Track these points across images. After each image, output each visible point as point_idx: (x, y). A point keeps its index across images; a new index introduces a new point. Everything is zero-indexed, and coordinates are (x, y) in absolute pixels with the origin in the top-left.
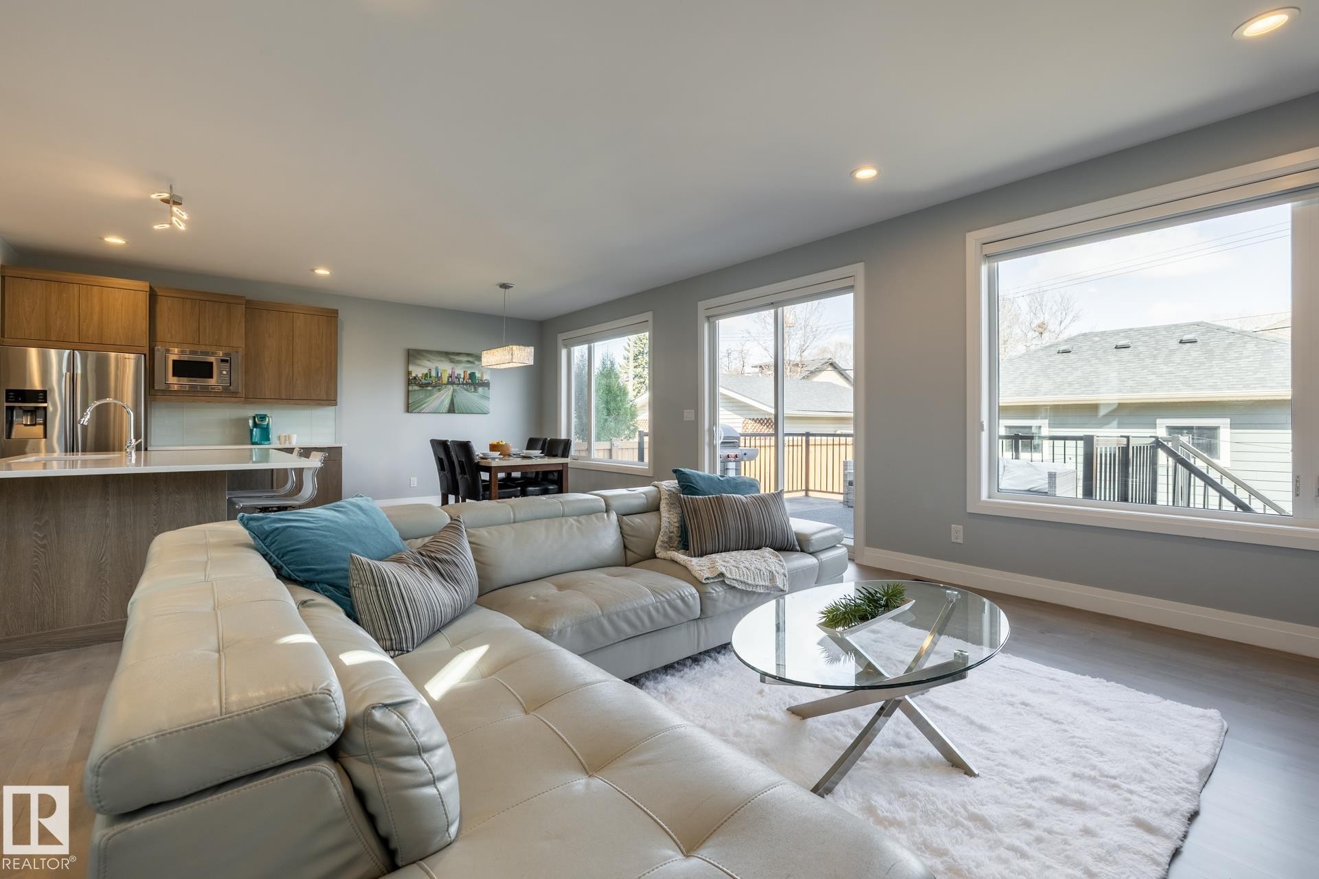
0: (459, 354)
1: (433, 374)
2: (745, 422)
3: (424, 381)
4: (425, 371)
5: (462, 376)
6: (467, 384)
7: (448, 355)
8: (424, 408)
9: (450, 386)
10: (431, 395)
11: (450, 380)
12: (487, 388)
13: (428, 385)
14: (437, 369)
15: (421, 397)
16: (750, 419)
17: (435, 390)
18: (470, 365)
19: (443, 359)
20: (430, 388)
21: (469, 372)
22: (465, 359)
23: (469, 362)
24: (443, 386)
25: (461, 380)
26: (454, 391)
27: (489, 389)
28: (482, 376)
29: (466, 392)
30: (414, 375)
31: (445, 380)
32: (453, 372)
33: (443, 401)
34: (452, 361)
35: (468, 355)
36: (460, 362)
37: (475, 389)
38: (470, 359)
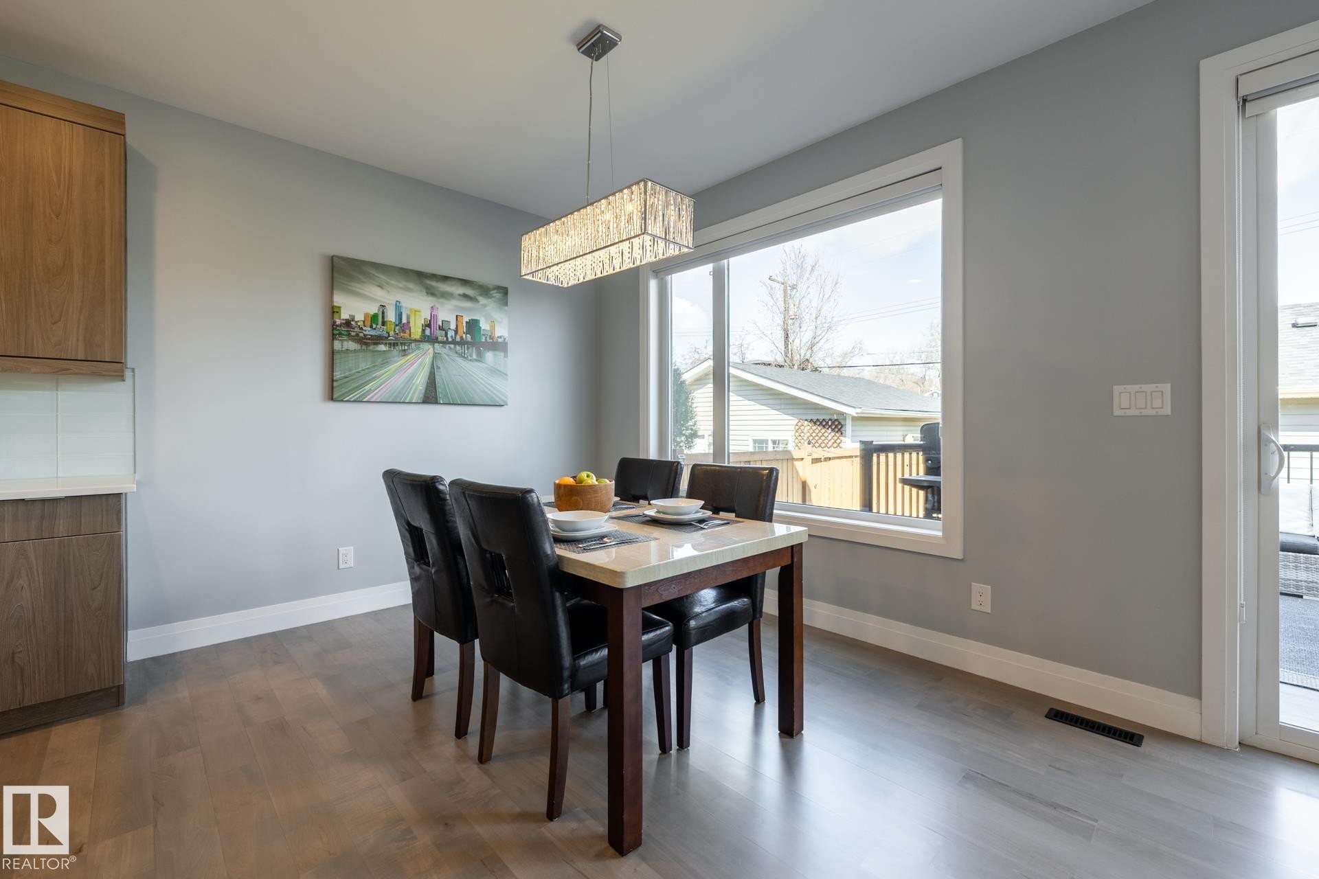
0: (445, 279)
1: (391, 316)
2: (800, 424)
3: (368, 331)
4: (373, 309)
5: (453, 326)
6: (462, 343)
7: (423, 279)
8: (370, 391)
9: (427, 346)
10: (385, 363)
11: (428, 332)
12: (502, 354)
13: (377, 340)
14: (398, 307)
15: (363, 366)
16: (806, 420)
17: (395, 352)
18: (468, 304)
19: (411, 286)
20: (382, 348)
21: (466, 319)
22: (459, 290)
23: (466, 297)
24: (413, 345)
25: (451, 334)
26: (436, 356)
27: (506, 356)
28: (493, 327)
29: (459, 360)
30: (345, 315)
31: (416, 331)
32: (434, 316)
33: (412, 377)
34: (431, 292)
35: (464, 282)
36: (446, 296)
37: (479, 354)
38: (470, 292)
